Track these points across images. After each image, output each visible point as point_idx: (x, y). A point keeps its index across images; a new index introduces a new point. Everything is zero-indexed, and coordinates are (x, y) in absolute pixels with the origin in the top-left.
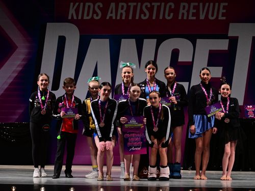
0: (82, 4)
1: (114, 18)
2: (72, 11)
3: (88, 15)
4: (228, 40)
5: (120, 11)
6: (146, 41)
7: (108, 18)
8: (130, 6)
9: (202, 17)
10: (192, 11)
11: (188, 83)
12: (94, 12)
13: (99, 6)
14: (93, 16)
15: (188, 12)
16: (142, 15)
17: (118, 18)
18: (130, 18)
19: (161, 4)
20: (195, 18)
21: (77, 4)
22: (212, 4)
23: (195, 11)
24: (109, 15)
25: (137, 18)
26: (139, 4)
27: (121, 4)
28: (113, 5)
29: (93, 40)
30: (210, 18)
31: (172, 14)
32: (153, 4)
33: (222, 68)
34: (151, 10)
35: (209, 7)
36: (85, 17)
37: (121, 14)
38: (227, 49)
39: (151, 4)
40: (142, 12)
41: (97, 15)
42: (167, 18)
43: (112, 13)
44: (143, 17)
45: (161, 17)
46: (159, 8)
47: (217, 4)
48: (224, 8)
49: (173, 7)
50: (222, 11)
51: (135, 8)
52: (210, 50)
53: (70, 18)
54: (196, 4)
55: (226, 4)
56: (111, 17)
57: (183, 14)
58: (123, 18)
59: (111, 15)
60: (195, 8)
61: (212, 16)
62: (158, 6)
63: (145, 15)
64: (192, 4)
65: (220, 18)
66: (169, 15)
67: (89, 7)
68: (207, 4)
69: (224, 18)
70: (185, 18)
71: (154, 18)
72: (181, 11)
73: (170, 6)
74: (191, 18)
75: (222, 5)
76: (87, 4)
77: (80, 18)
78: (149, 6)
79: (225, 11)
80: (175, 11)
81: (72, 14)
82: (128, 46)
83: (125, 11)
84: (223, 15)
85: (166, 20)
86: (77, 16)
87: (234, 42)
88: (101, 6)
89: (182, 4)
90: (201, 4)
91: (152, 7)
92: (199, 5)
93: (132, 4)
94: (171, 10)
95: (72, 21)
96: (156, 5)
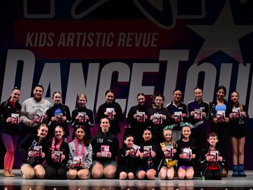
0: (37, 34)
1: (64, 45)
2: (29, 39)
3: (42, 43)
4: (159, 64)
5: (69, 40)
6: (90, 65)
7: (59, 45)
8: (77, 35)
9: (137, 45)
10: (129, 39)
11: (126, 100)
12: (48, 40)
13: (51, 36)
14: (46, 44)
15: (126, 40)
16: (88, 43)
17: (68, 45)
18: (78, 45)
19: (103, 34)
20: (131, 45)
21: (33, 34)
22: (145, 34)
23: (131, 40)
24: (60, 43)
25: (83, 45)
26: (85, 34)
27: (70, 34)
28: (63, 34)
29: (46, 64)
30: (144, 45)
31: (112, 43)
32: (96, 34)
33: (154, 87)
34: (94, 39)
35: (143, 35)
36: (40, 45)
37: (70, 42)
38: (158, 71)
39: (95, 34)
40: (87, 40)
41: (50, 43)
42: (108, 45)
43: (62, 41)
44: (88, 45)
45: (103, 45)
46: (101, 37)
47: (149, 34)
48: (156, 37)
49: (113, 36)
50: (154, 39)
51: (82, 37)
52: (144, 72)
53: (27, 45)
54: (133, 34)
55: (157, 34)
56: (61, 45)
57: (121, 42)
58: (72, 45)
59: (62, 43)
60: (131, 37)
61: (146, 44)
62: (101, 36)
63: (90, 43)
64: (129, 34)
65: (153, 45)
66: (110, 43)
67: (43, 36)
68: (142, 34)
69: (156, 46)
70: (123, 45)
71: (97, 45)
72: (120, 40)
73: (111, 36)
74: (128, 45)
75: (154, 34)
76: (42, 34)
77: (35, 45)
78: (93, 35)
79: (156, 40)
80: (115, 40)
81: (29, 43)
82: (76, 69)
83: (74, 40)
84: (155, 43)
85: (107, 47)
86: (33, 44)
87: (164, 66)
88: (53, 35)
89: (121, 34)
90: (136, 34)
91: (96, 36)
92: (135, 35)
93: (79, 34)
94: (111, 39)
95: (29, 48)
96: (99, 34)
